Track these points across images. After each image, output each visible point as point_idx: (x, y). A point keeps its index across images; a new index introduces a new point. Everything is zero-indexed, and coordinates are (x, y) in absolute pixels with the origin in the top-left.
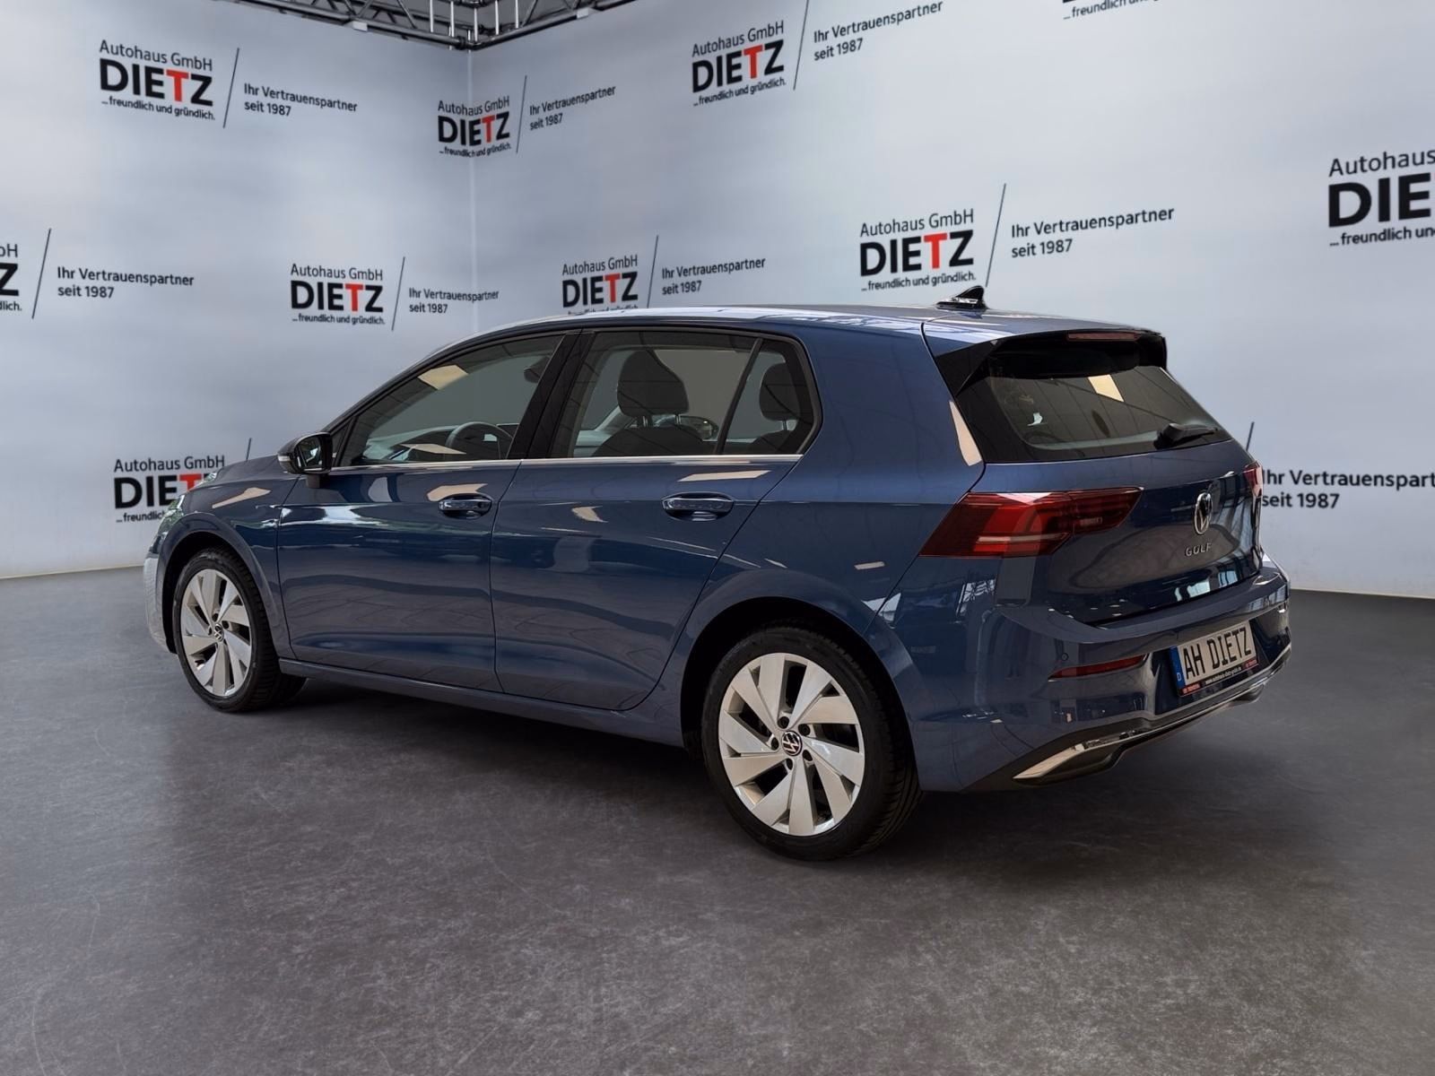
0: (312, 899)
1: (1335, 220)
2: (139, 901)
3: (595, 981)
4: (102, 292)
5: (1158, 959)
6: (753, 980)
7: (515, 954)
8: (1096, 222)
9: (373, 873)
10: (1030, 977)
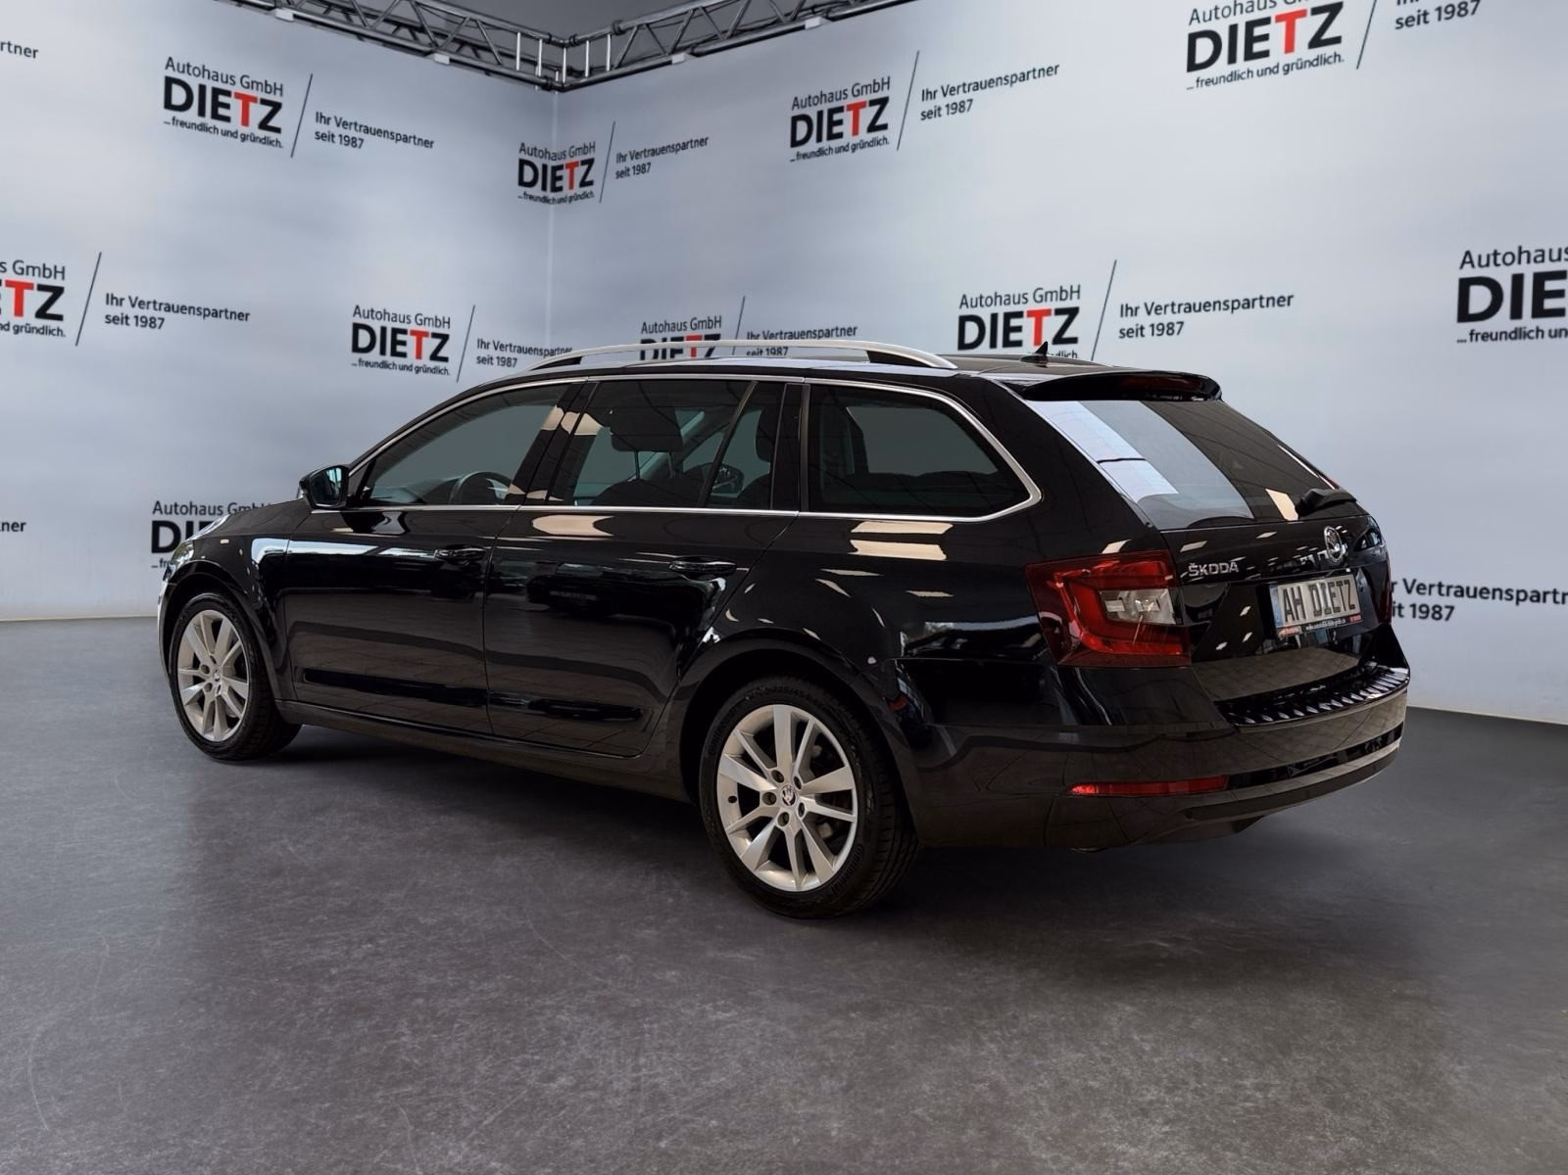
0: (337, 953)
1: (1464, 315)
2: (152, 945)
3: (634, 1051)
4: (152, 322)
5: (1238, 1062)
6: (802, 1060)
7: (550, 1019)
8: (1210, 305)
9: (404, 931)
10: (1100, 1072)
